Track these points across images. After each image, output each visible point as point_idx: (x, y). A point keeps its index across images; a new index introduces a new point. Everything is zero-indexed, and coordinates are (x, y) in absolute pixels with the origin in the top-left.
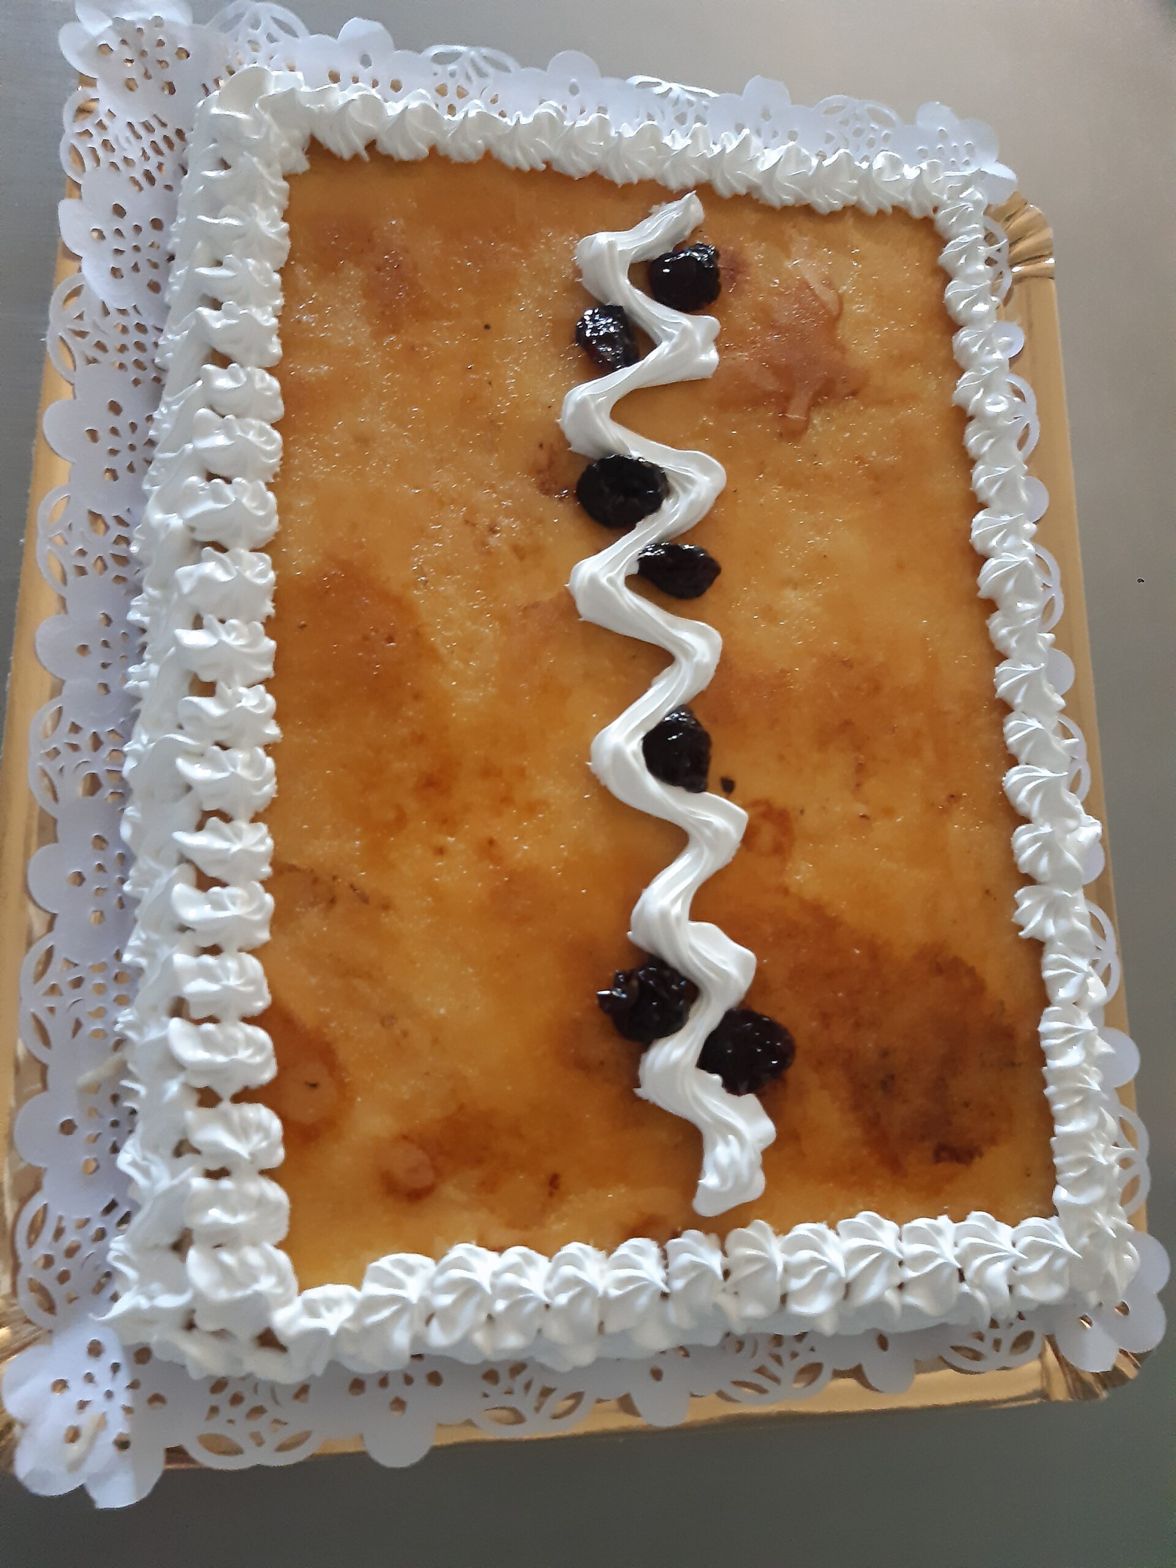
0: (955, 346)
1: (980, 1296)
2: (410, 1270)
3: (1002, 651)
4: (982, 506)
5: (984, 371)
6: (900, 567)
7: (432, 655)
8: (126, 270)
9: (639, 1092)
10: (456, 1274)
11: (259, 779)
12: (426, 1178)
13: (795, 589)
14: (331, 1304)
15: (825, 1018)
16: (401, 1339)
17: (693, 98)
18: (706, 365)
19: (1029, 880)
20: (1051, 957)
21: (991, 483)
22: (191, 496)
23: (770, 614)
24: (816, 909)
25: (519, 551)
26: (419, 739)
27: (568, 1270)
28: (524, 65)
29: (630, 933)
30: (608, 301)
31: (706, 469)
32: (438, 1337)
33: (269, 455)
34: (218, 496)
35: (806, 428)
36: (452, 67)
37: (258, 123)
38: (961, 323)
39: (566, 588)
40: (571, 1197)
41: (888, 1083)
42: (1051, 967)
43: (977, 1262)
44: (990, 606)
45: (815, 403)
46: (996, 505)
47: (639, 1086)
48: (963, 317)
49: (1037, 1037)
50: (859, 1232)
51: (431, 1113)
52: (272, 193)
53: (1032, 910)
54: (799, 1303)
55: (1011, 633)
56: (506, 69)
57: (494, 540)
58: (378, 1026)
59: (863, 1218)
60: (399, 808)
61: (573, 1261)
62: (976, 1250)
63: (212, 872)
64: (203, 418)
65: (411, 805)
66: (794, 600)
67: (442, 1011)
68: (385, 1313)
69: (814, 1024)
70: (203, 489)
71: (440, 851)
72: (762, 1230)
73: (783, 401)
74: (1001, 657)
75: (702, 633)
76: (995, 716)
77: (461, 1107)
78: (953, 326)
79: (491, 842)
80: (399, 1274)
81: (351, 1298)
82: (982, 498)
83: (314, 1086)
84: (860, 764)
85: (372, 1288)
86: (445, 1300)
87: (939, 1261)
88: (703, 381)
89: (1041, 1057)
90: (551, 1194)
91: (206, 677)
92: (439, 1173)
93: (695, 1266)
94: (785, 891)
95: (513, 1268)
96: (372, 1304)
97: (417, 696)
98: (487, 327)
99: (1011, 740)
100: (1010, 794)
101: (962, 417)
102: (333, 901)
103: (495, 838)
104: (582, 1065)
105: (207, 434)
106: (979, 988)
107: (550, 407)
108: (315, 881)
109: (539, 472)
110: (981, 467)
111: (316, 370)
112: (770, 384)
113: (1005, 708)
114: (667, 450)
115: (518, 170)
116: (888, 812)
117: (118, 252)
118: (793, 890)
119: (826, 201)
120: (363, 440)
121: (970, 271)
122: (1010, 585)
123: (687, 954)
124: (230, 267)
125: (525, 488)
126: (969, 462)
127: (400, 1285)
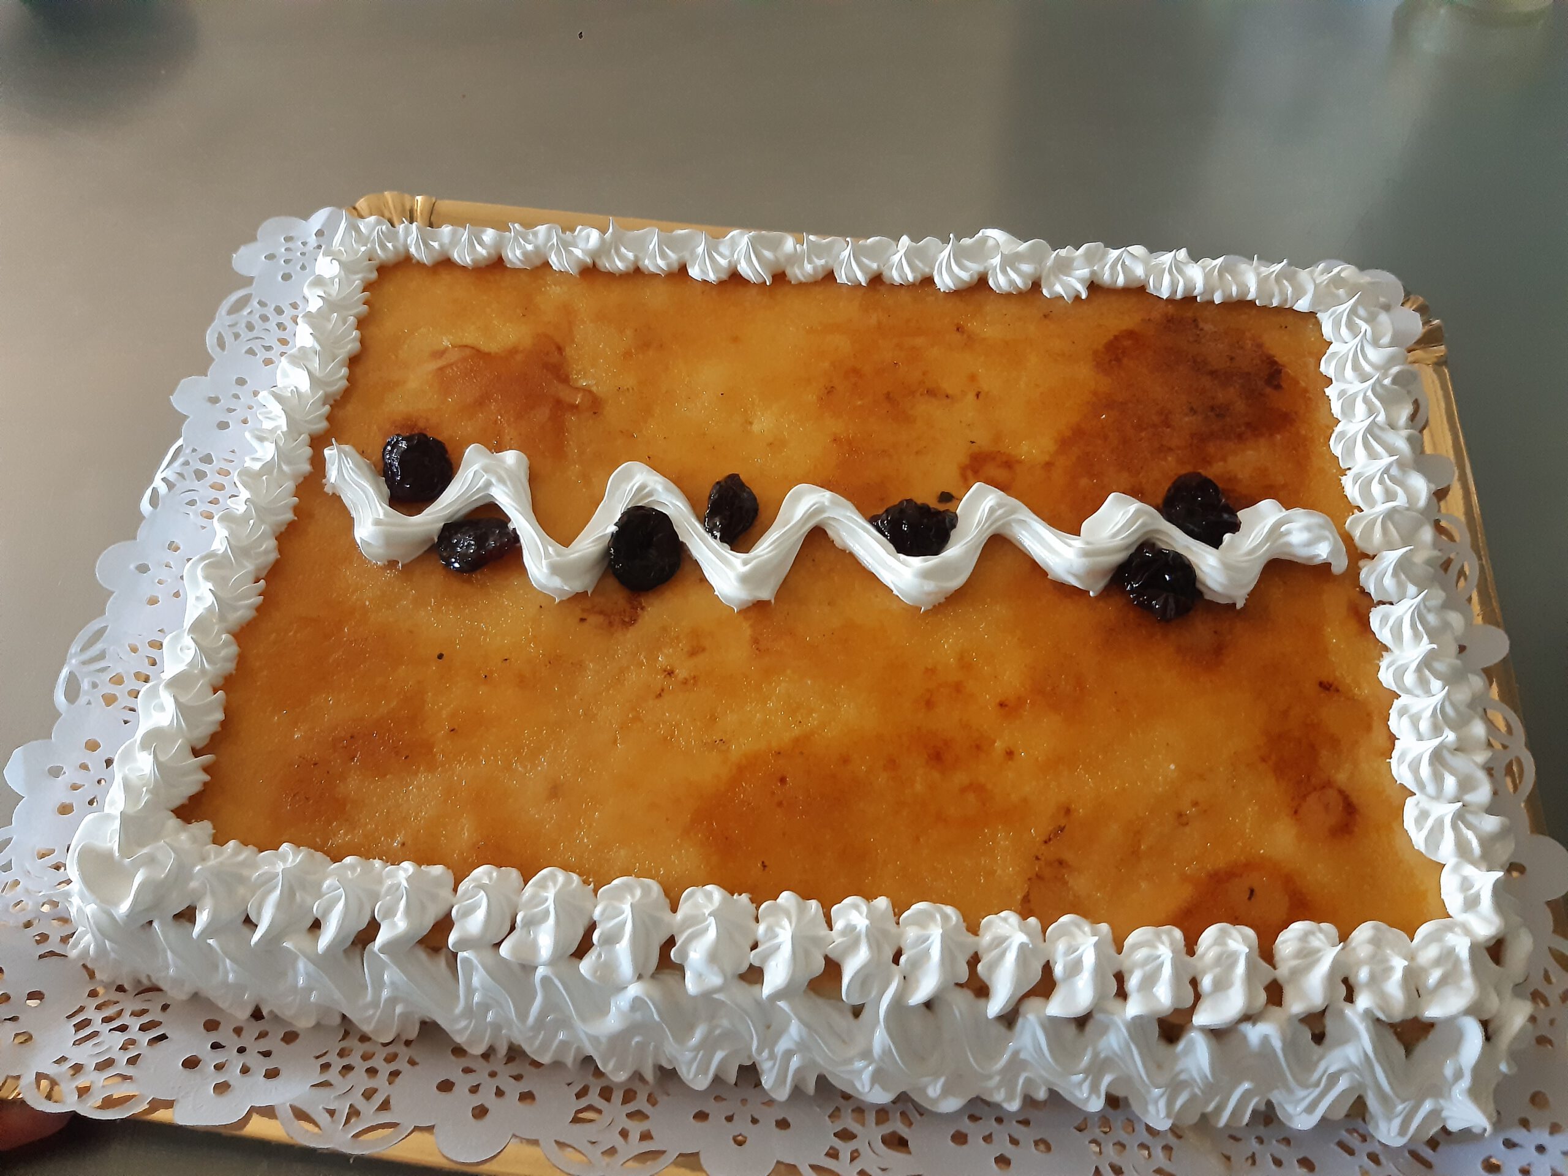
0: (519, 265)
1: (1395, 370)
2: (1424, 815)
3: (826, 273)
4: (683, 269)
5: (553, 244)
6: (735, 340)
7: (801, 743)
8: (269, 1064)
9: (1240, 605)
10: (1425, 771)
11: (938, 917)
12: (1332, 794)
13: (751, 423)
14: (1466, 884)
15: (1164, 450)
16: (1491, 823)
17: (180, 460)
18: (518, 461)
19: (1036, 286)
20: (1106, 277)
21: (663, 256)
22: (607, 968)
23: (775, 445)
24: (1064, 444)
25: (693, 653)
26: (892, 764)
27: (1410, 679)
28: (102, 612)
29: (1091, 594)
30: (433, 539)
31: (628, 476)
32: (1483, 793)
33: (568, 882)
34: (611, 939)
35: (590, 392)
36: (85, 685)
37: (151, 861)
38: (495, 257)
39: (740, 612)
40: (1338, 674)
41: (1219, 411)
42: (1115, 279)
43: (1367, 368)
44: (780, 277)
45: (565, 380)
46: (686, 255)
47: (1234, 604)
48: (492, 251)
49: (1170, 301)
50: (1349, 451)
51: (1270, 786)
52: (242, 857)
53: (1064, 285)
54: (1418, 499)
55: (810, 262)
56: (101, 632)
57: (682, 673)
58: (1187, 829)
59: (1336, 448)
60: (963, 790)
61: (1399, 674)
62: (1356, 367)
63: (1036, 975)
64: (514, 949)
65: (960, 778)
66: (763, 423)
67: (1172, 767)
68: (1470, 835)
69: (1170, 459)
70: (600, 955)
71: (1010, 754)
72: (1356, 521)
73: (560, 407)
74: (830, 276)
75: (798, 498)
76: (882, 289)
77: (1263, 760)
78: (497, 264)
79: (1002, 705)
80: (1430, 823)
81: (1456, 868)
82: (676, 267)
83: (1252, 891)
84: (927, 392)
85: (1446, 852)
86: (1450, 783)
87: (1370, 393)
88: (531, 468)
89: (1189, 300)
90: (1337, 691)
91: (819, 966)
92: (1328, 784)
93: (1395, 574)
94: (1048, 465)
95: (1415, 721)
96: (1462, 849)
97: (845, 760)
98: (440, 656)
99: (910, 278)
100: (960, 286)
101: (590, 272)
102: (1061, 863)
103: (998, 701)
104: (1218, 651)
105: (534, 947)
106: (1131, 334)
107: (541, 607)
108: (1039, 877)
109: (611, 624)
110: (647, 262)
111: (466, 832)
112: (542, 414)
113: (877, 280)
114: (603, 506)
115: (259, 609)
116: (973, 378)
117: (245, 1070)
118: (1047, 458)
119: (350, 343)
120: (555, 791)
121: (446, 240)
122: (768, 254)
123: (1118, 541)
124: (327, 910)
125: (629, 639)
126: (637, 273)
127: (1440, 822)
